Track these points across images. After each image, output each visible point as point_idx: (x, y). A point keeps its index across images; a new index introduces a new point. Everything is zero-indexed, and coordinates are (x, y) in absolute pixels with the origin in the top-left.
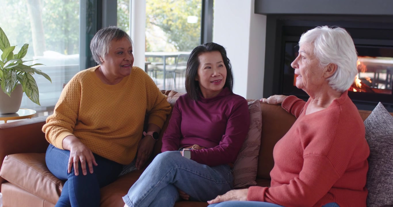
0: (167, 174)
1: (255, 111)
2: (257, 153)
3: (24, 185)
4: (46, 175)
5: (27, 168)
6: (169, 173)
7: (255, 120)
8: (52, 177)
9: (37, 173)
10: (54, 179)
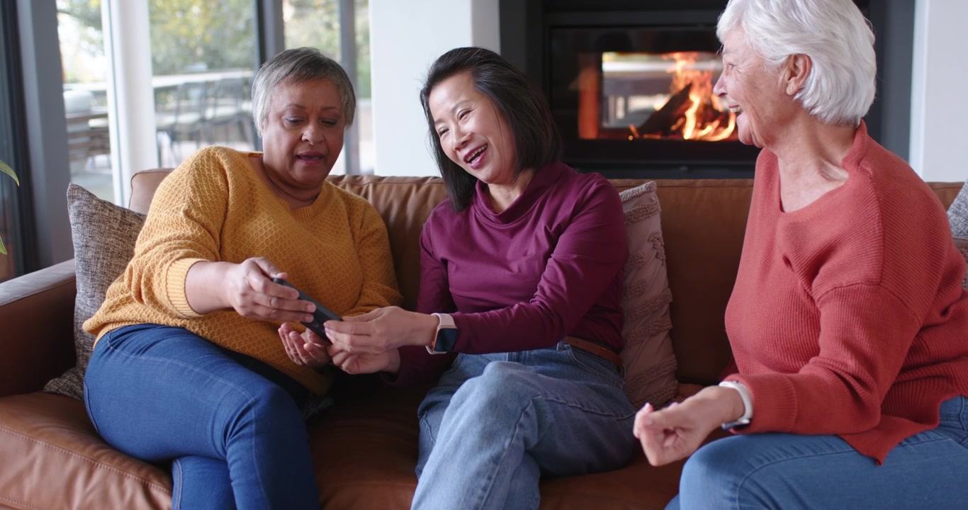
0: (520, 419)
1: (651, 213)
2: (668, 324)
3: (26, 497)
4: (99, 457)
5: (30, 446)
6: (523, 414)
7: (652, 238)
8: (116, 461)
9: (68, 457)
10: (126, 464)
